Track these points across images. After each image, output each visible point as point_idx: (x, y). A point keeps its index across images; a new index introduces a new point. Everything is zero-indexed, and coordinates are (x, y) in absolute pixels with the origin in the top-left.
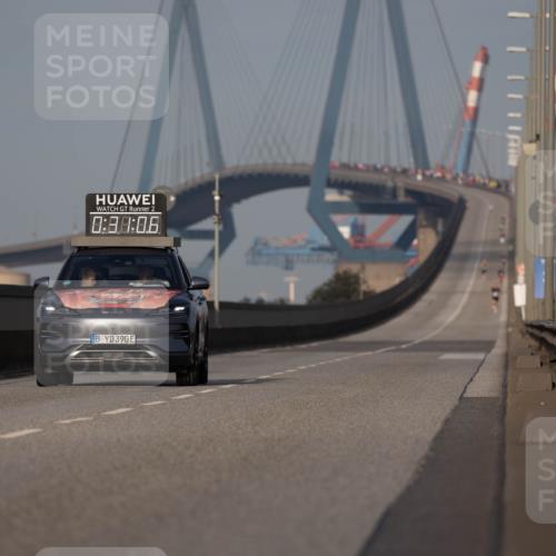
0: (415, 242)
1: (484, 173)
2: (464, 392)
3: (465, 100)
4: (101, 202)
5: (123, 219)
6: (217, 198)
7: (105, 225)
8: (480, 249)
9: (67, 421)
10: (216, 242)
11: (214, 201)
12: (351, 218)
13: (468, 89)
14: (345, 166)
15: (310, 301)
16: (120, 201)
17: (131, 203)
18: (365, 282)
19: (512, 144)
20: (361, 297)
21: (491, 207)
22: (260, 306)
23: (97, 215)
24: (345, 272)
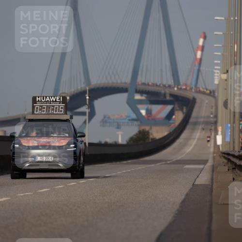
0: (174, 117)
1: (204, 87)
2: (195, 182)
3: (196, 55)
4: (39, 100)
5: (48, 107)
6: (87, 98)
7: (40, 110)
8: (202, 120)
9: (22, 195)
10: (87, 117)
11: (86, 99)
12: (146, 106)
13: (197, 50)
14: (144, 84)
15: (128, 143)
16: (47, 100)
17: (52, 100)
18: (152, 134)
19: (216, 74)
20: (150, 141)
21: (207, 101)
22: (106, 145)
23: (37, 105)
24: (143, 130)
